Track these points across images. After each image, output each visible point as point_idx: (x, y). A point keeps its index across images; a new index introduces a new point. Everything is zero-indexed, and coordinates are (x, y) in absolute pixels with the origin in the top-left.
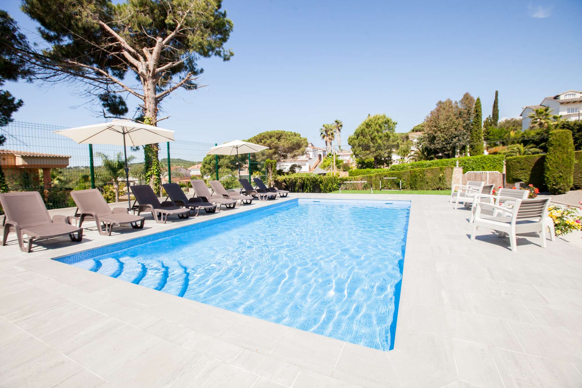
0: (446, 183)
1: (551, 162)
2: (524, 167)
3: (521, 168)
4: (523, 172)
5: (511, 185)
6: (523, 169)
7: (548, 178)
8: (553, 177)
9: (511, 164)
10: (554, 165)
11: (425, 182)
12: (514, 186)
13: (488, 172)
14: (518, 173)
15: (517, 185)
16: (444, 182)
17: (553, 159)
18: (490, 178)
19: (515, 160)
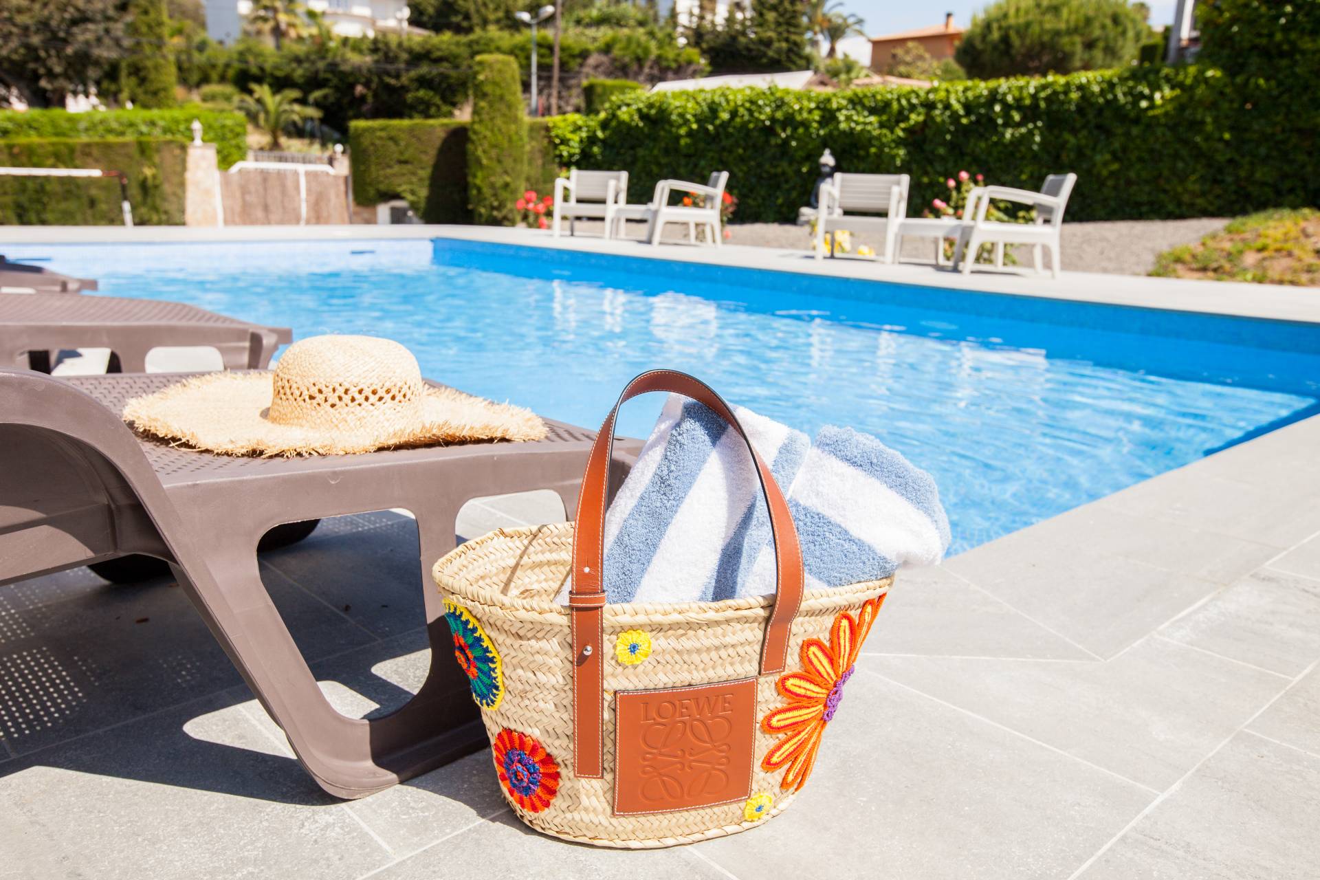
0: (167, 206)
1: (486, 145)
2: (406, 157)
3: (402, 158)
4: (404, 171)
5: (366, 213)
6: (406, 162)
7: (479, 190)
8: (492, 186)
9: (373, 144)
10: (493, 153)
11: (85, 200)
12: (375, 214)
13: (301, 168)
14: (394, 175)
15: (383, 210)
16: (158, 202)
17: (488, 134)
18: (309, 190)
19: (383, 134)
